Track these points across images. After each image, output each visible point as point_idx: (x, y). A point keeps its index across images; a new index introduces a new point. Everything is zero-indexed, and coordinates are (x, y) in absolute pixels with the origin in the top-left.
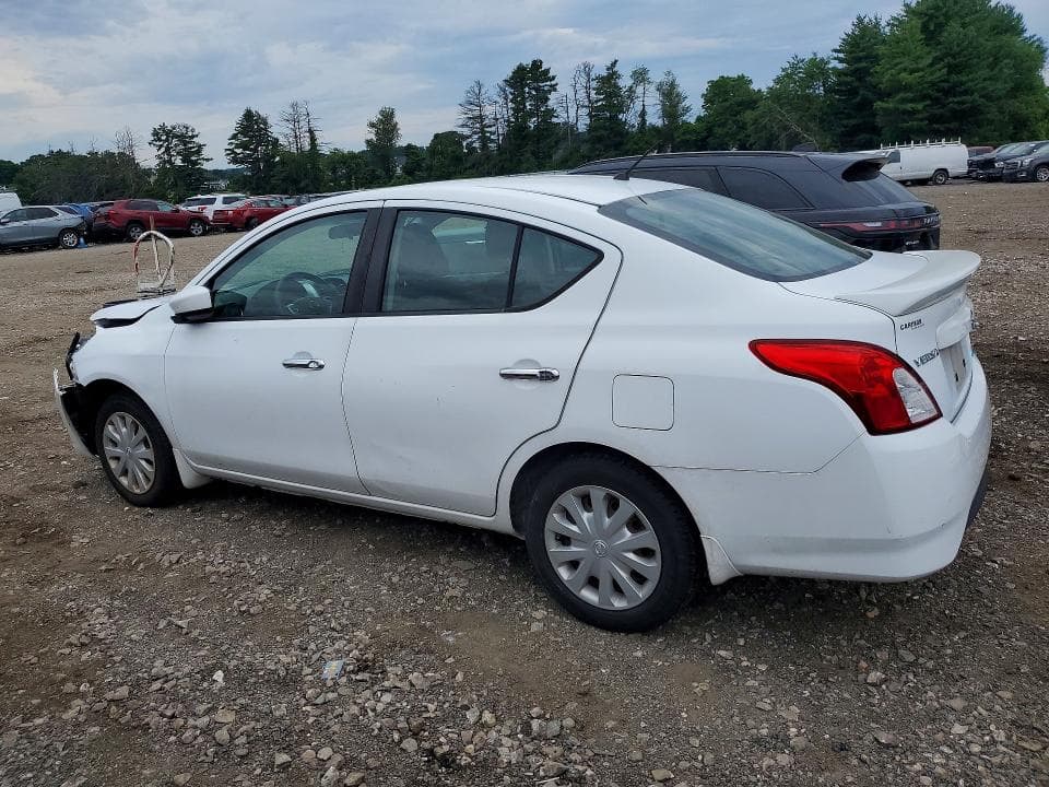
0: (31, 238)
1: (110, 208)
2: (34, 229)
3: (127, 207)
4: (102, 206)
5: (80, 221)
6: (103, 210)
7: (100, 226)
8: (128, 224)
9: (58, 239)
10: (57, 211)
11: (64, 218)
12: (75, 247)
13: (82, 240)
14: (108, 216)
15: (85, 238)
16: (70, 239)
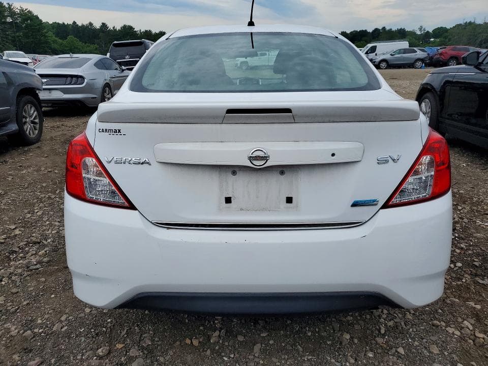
0: (402, 62)
1: (444, 49)
2: (404, 59)
3: (452, 50)
4: (441, 49)
5: (427, 55)
6: (440, 51)
7: (437, 58)
8: (450, 58)
9: (413, 63)
10: (417, 50)
11: (420, 54)
12: (420, 68)
13: (423, 65)
14: (441, 54)
15: (425, 64)
16: (419, 64)
